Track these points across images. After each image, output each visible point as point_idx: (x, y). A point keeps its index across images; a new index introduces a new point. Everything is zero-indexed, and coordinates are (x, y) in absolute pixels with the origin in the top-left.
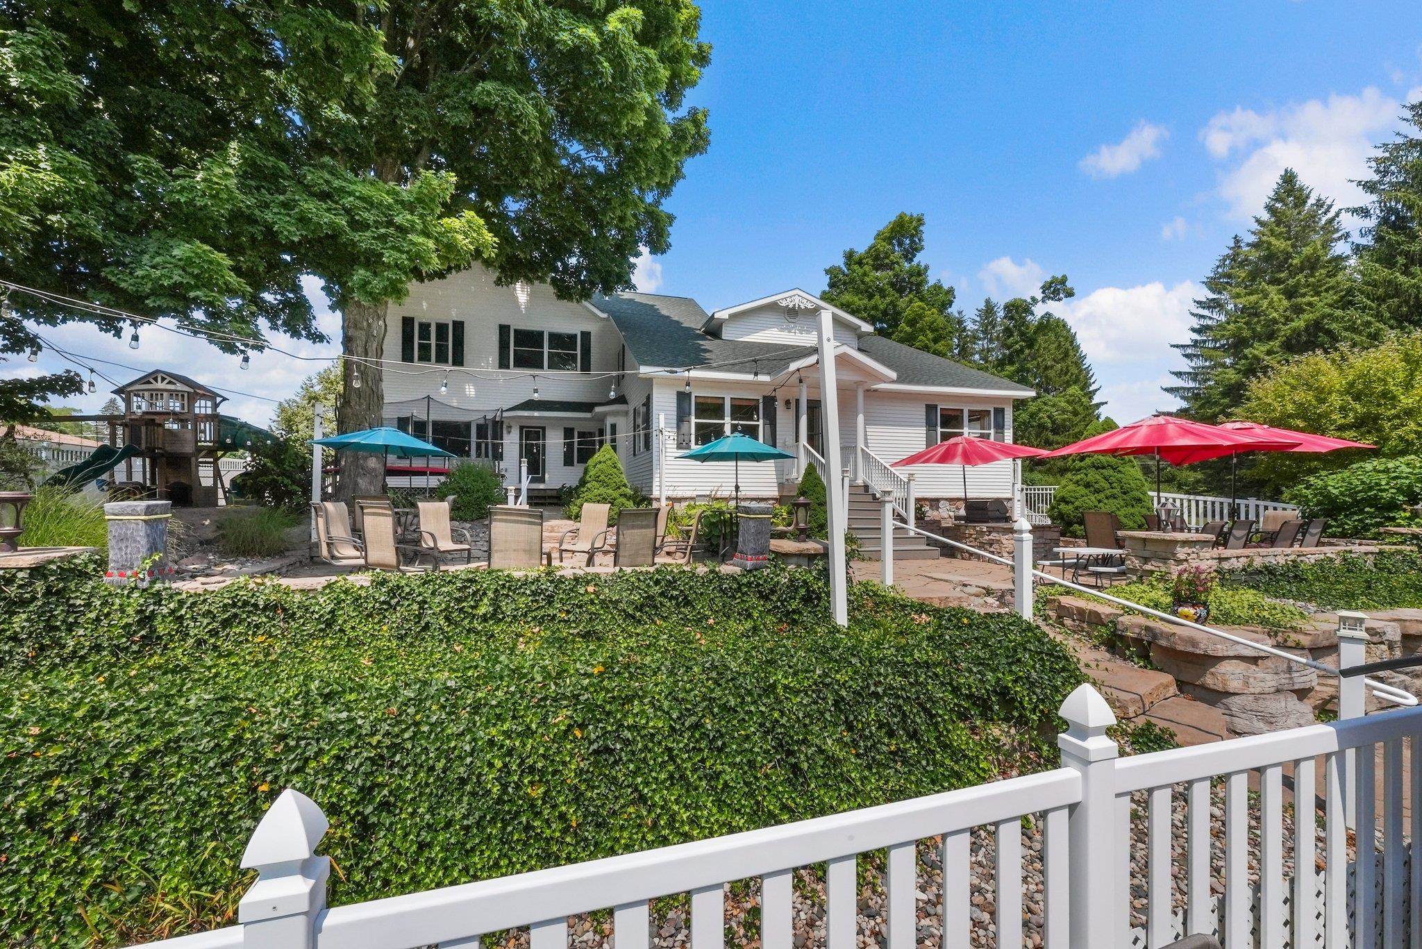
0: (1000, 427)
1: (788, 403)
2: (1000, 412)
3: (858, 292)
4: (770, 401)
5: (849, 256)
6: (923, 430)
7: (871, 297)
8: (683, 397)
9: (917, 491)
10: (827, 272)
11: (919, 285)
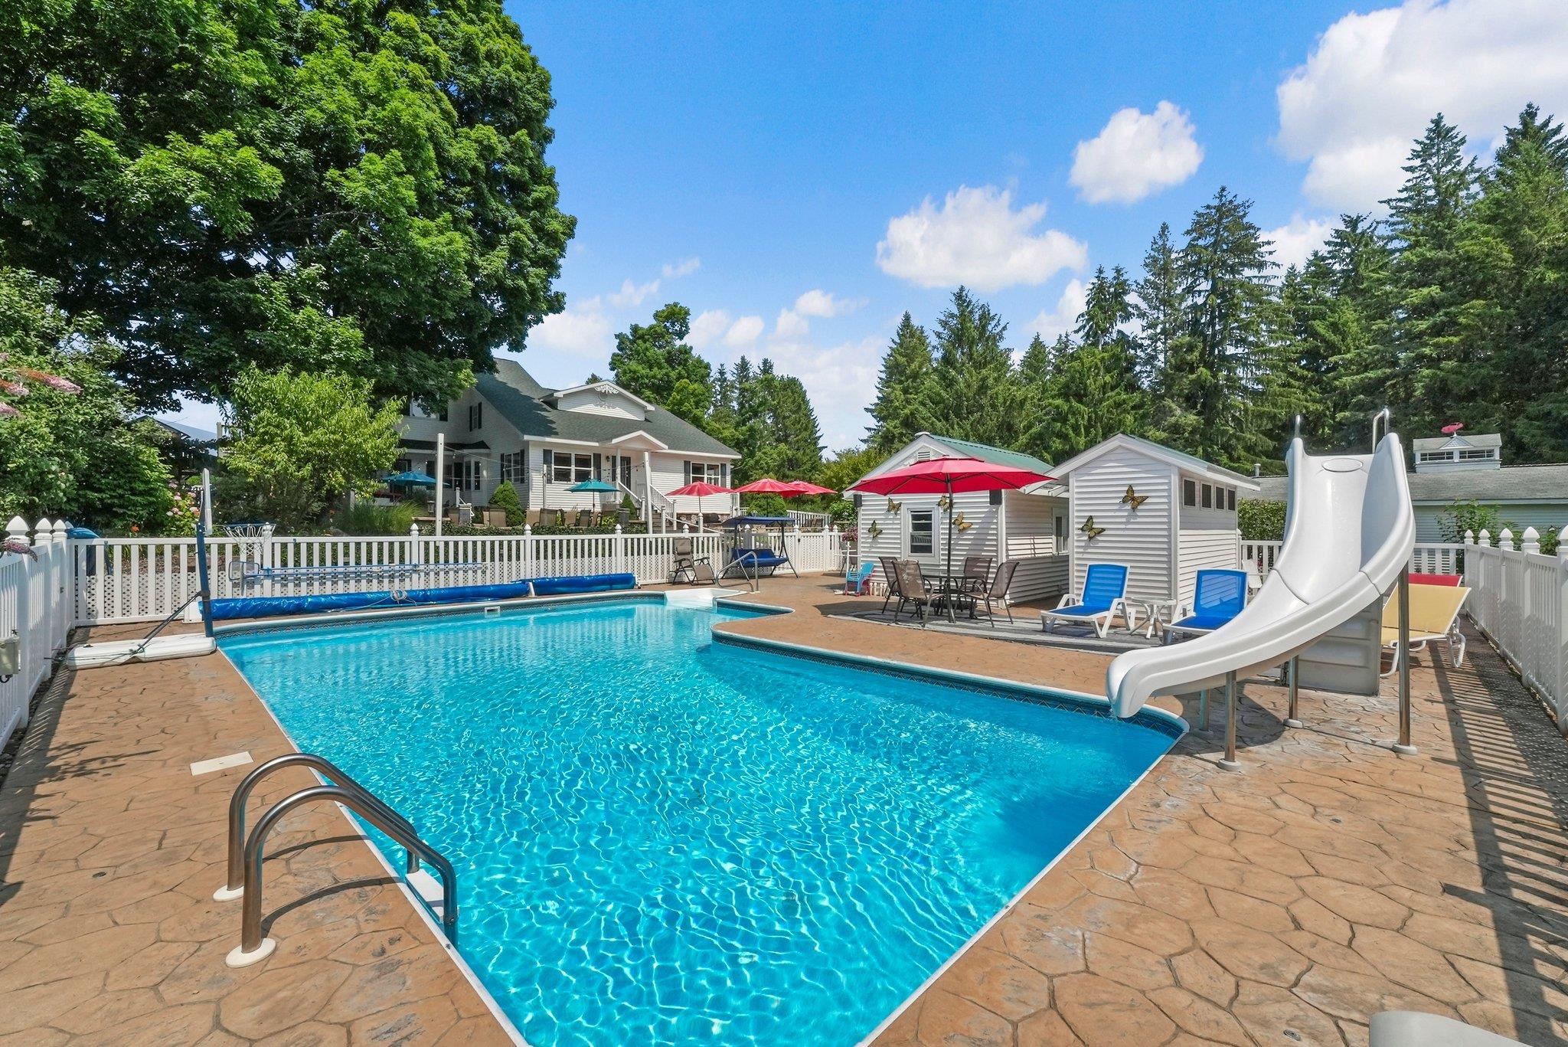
0: (724, 474)
1: (608, 458)
2: (723, 466)
3: (641, 362)
4: (598, 457)
5: (635, 329)
6: (683, 475)
7: (651, 368)
8: (547, 453)
9: (678, 510)
10: (617, 336)
11: (686, 360)
